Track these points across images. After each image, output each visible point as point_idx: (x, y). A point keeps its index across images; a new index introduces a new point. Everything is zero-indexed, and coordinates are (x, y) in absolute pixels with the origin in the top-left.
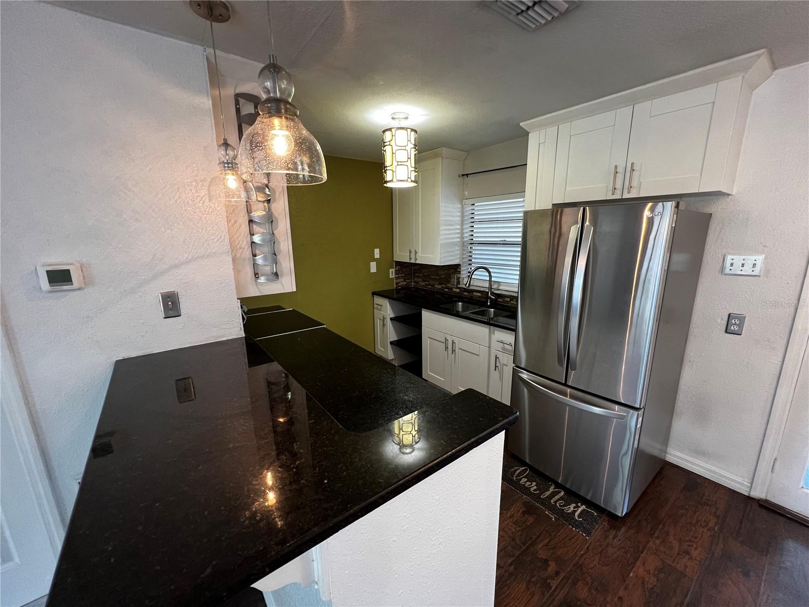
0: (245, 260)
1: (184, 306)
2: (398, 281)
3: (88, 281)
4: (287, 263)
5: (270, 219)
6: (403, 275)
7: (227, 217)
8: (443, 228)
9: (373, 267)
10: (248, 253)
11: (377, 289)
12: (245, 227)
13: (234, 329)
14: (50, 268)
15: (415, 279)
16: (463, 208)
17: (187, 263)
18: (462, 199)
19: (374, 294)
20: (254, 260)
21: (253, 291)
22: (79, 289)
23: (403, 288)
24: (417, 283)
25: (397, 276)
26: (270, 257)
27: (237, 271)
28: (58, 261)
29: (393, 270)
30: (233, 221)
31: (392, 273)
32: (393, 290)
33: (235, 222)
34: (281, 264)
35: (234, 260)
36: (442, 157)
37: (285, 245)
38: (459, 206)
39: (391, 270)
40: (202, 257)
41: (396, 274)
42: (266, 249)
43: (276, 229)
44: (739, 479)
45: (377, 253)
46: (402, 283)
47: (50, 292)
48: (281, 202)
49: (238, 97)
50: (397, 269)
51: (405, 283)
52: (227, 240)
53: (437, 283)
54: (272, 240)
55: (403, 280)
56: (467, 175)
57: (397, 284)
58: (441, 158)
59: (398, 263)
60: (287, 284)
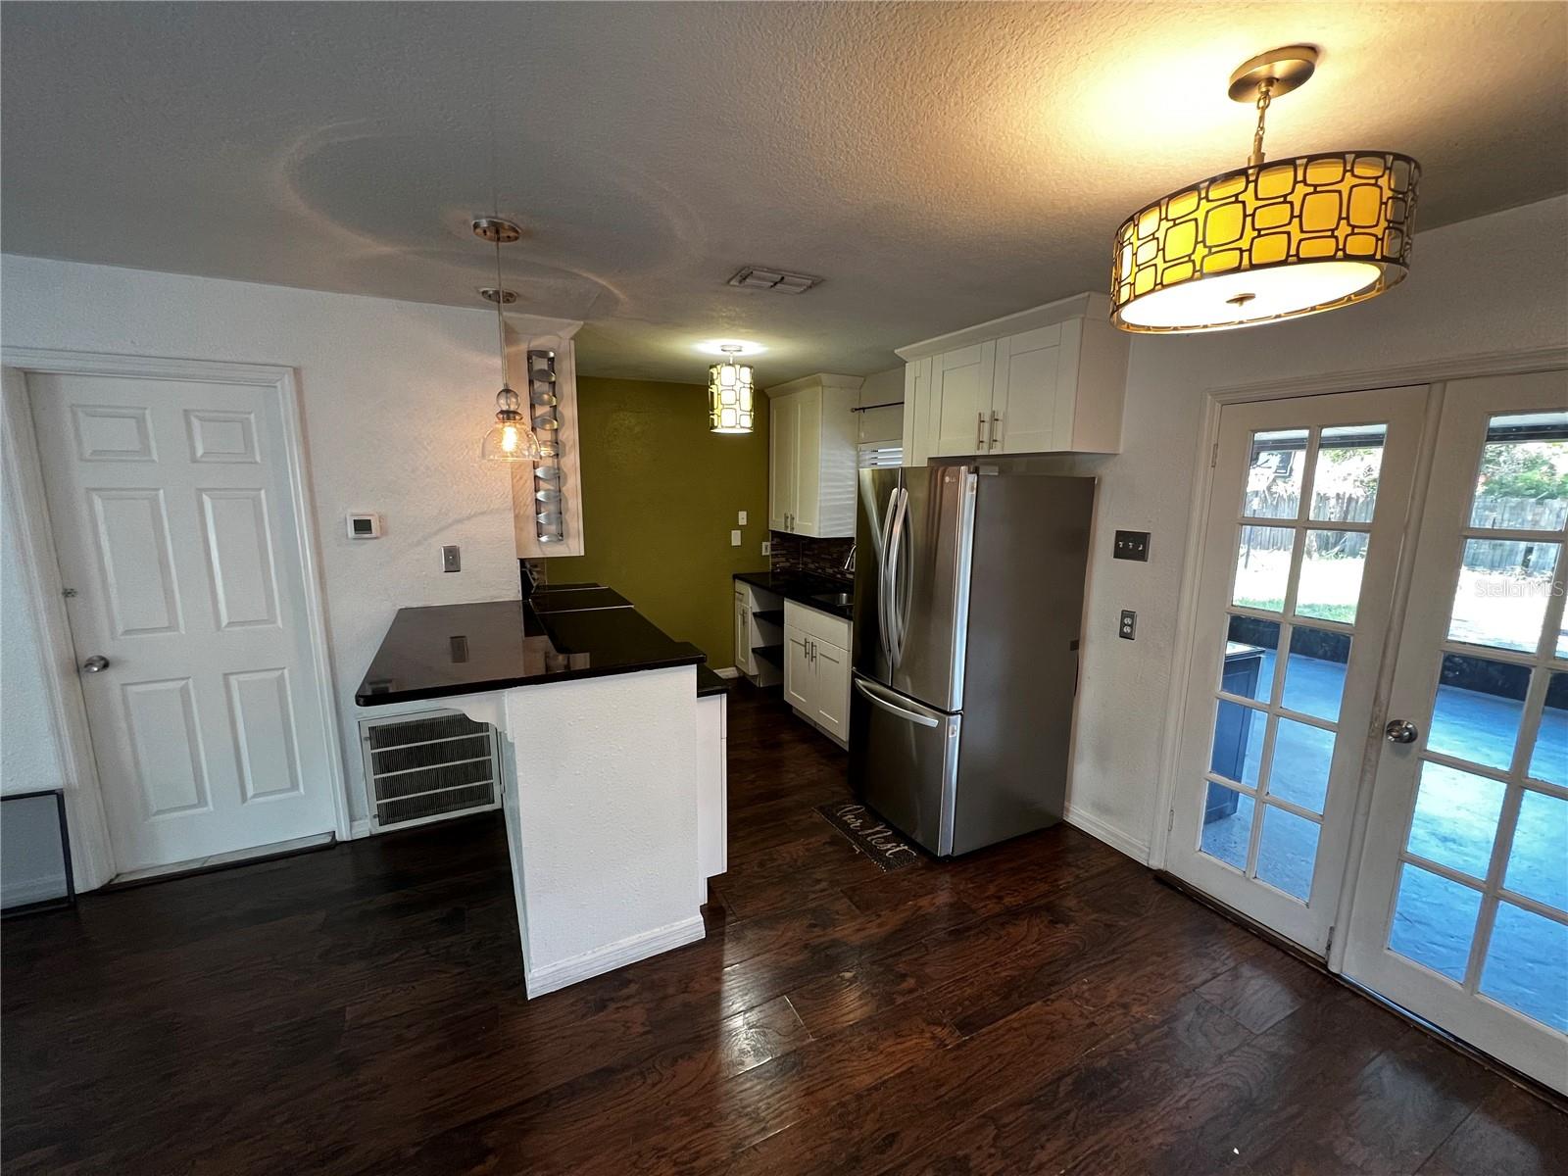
0: (528, 517)
1: (464, 562)
2: (776, 560)
3: (384, 532)
4: (575, 523)
5: (558, 476)
6: (785, 552)
7: (512, 473)
8: (823, 484)
9: (736, 538)
10: (532, 509)
11: (741, 570)
12: (531, 484)
13: (512, 591)
14: (356, 518)
15: (805, 559)
16: (858, 456)
17: (469, 518)
18: (857, 443)
19: (736, 577)
20: (538, 518)
21: (535, 553)
22: (376, 538)
23: (784, 571)
24: (805, 564)
25: (774, 553)
26: (553, 516)
27: (519, 528)
28: (363, 511)
29: (769, 544)
30: (518, 477)
31: (766, 548)
32: (768, 573)
33: (521, 478)
34: (567, 522)
35: (516, 517)
36: (823, 387)
37: (574, 504)
38: (853, 453)
39: (764, 544)
40: (483, 513)
41: (772, 550)
42: (552, 508)
43: (565, 484)
44: (1139, 843)
45: (742, 518)
46: (782, 564)
47: (355, 539)
48: (572, 456)
49: (530, 355)
50: (774, 542)
51: (788, 564)
52: (510, 496)
53: (828, 565)
54: (558, 497)
55: (784, 559)
56: (864, 409)
57: (774, 564)
58: (820, 388)
59: (776, 534)
60: (574, 547)
